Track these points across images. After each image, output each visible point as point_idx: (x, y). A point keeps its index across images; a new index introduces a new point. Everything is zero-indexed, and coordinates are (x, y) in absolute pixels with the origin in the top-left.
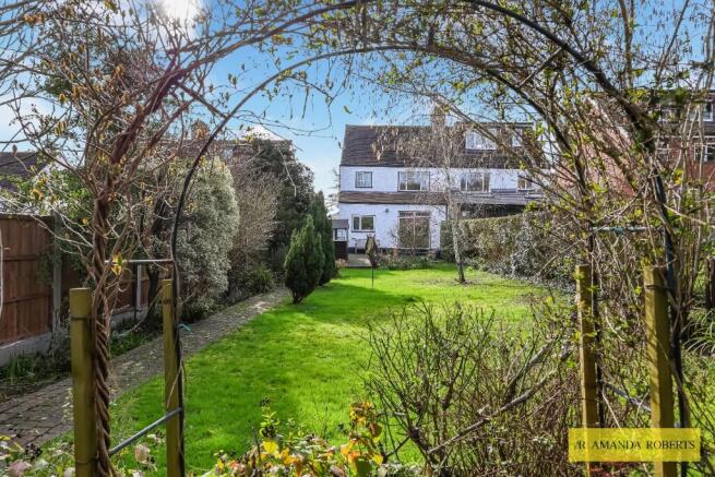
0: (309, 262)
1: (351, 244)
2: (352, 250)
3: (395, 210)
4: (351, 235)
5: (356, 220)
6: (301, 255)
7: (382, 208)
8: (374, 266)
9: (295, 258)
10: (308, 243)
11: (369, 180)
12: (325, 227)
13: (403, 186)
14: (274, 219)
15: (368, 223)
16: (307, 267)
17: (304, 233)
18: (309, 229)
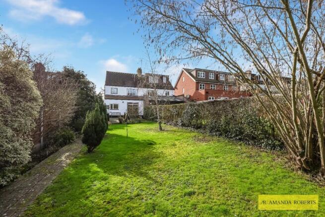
0: (98, 129)
1: (110, 114)
2: (111, 116)
3: (126, 102)
4: (110, 111)
5: (112, 105)
6: (93, 125)
7: (121, 101)
8: (121, 123)
9: (89, 127)
10: (96, 118)
11: (116, 91)
12: (103, 109)
13: (128, 94)
14: (76, 105)
15: (116, 107)
16: (96, 132)
17: (94, 113)
18: (97, 110)
